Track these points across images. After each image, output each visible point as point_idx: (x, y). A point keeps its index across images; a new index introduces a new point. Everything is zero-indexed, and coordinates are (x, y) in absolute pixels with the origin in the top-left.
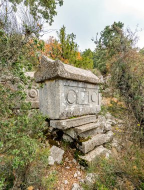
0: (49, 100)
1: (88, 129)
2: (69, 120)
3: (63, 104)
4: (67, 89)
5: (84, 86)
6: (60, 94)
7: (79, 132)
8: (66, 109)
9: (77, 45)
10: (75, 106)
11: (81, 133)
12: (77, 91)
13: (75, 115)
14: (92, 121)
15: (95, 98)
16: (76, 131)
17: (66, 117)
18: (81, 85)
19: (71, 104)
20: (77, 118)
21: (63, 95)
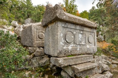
0: (51, 40)
1: (86, 69)
2: (66, 58)
3: (61, 43)
4: (65, 30)
5: (81, 29)
6: (59, 34)
7: (76, 71)
8: (64, 48)
9: (76, 6)
10: (72, 45)
11: (79, 73)
12: (75, 33)
13: (72, 54)
14: (89, 61)
15: (91, 40)
16: (73, 70)
17: (64, 55)
18: (78, 27)
19: (69, 43)
20: (75, 57)
21: (62, 35)
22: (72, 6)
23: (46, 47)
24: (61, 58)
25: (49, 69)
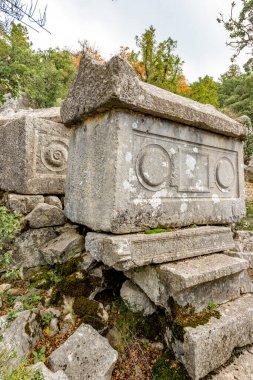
0: (90, 172)
1: (209, 278)
3: (127, 185)
4: (140, 142)
5: (193, 138)
6: (119, 152)
7: (173, 286)
8: (136, 202)
9: (178, 61)
10: (164, 193)
11: (183, 291)
12: (173, 151)
13: (163, 222)
15: (227, 177)
16: (166, 280)
18: (184, 133)
19: (153, 185)
20: (171, 234)
21: (129, 157)
22: (166, 60)
23: (72, 198)
24: (125, 238)
25: (79, 275)
